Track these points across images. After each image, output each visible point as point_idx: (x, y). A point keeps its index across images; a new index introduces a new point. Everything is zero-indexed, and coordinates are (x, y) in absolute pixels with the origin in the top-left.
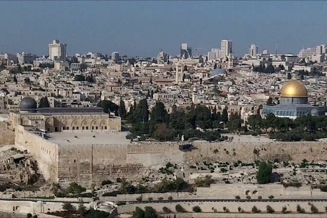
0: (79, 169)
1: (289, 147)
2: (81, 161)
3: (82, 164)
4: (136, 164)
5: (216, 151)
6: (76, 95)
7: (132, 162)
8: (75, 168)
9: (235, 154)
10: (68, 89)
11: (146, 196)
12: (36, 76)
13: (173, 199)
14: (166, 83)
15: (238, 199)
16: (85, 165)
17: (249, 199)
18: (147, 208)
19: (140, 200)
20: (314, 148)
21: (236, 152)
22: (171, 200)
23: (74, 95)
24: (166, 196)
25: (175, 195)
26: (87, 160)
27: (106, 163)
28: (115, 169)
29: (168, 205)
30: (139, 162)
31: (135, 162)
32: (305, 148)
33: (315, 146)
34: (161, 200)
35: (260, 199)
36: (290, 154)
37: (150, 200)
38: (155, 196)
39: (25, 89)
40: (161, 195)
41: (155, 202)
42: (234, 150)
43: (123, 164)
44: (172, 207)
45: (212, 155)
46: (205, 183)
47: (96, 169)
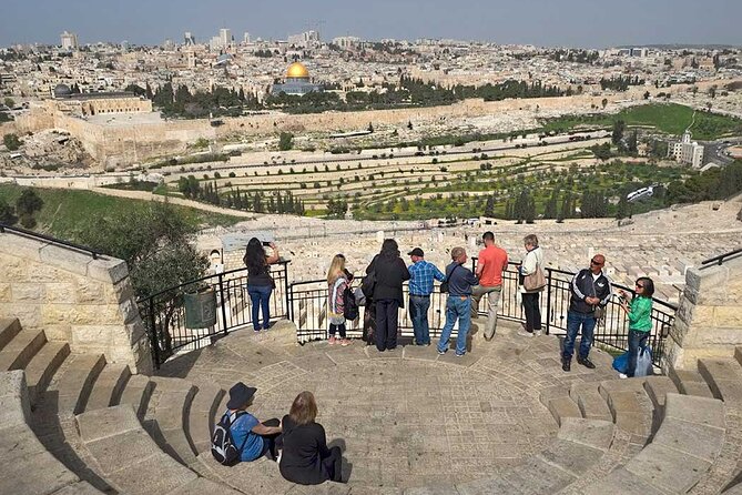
0: (124, 146)
1: (302, 118)
2: (125, 139)
3: (126, 142)
4: (174, 139)
5: (242, 125)
6: (102, 81)
7: (171, 138)
8: (120, 146)
9: (258, 127)
10: (93, 76)
11: (187, 167)
12: (58, 65)
13: (211, 168)
14: (180, 68)
15: (266, 164)
17: (275, 164)
18: (189, 176)
19: (183, 170)
20: (322, 119)
21: (259, 125)
22: (209, 168)
23: (100, 81)
24: (205, 165)
25: (213, 164)
26: (130, 138)
27: (148, 140)
28: (156, 144)
29: (207, 173)
30: (176, 138)
32: (315, 119)
33: (322, 117)
34: (201, 169)
35: (284, 163)
36: (304, 125)
37: (192, 170)
38: (196, 166)
40: (200, 165)
41: (196, 171)
42: (257, 124)
43: (163, 140)
44: (211, 174)
45: (239, 129)
46: (237, 153)
47: (139, 146)
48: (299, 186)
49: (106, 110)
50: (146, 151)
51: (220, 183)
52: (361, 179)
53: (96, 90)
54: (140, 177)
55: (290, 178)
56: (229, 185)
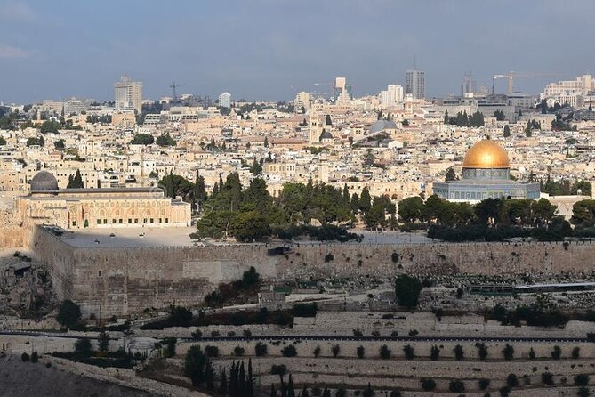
0: (106, 286)
1: (453, 250)
2: (111, 273)
3: (111, 278)
4: (197, 278)
5: (329, 258)
6: (135, 167)
7: (192, 276)
8: (101, 285)
9: (360, 263)
10: (122, 157)
11: (207, 330)
12: (77, 137)
13: (253, 335)
14: (291, 146)
15: (358, 335)
16: (117, 281)
17: (376, 336)
18: (208, 348)
19: (197, 337)
20: (497, 253)
21: (363, 259)
22: (247, 336)
23: (131, 167)
24: (239, 330)
25: (255, 329)
26: (119, 272)
27: (151, 276)
28: (163, 285)
29: (242, 344)
30: (203, 275)
31: (197, 275)
32: (481, 253)
33: (498, 250)
34: (231, 337)
35: (394, 337)
36: (456, 263)
37: (215, 336)
38: (223, 329)
39: (53, 159)
40: (233, 328)
41: (223, 339)
42: (359, 255)
43: (177, 278)
44: (250, 347)
45: (322, 265)
46: (308, 310)
47: (133, 287)
48: (417, 384)
49: (110, 220)
50: (146, 296)
51: (261, 365)
52: (557, 380)
53: (121, 181)
54: (118, 343)
55: (404, 367)
56: (279, 370)
